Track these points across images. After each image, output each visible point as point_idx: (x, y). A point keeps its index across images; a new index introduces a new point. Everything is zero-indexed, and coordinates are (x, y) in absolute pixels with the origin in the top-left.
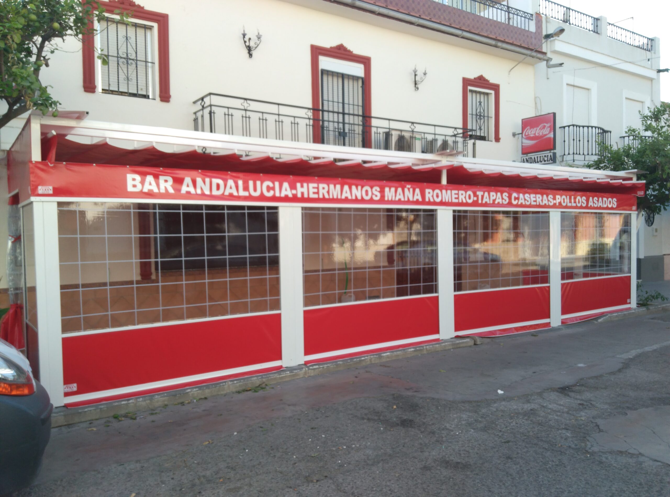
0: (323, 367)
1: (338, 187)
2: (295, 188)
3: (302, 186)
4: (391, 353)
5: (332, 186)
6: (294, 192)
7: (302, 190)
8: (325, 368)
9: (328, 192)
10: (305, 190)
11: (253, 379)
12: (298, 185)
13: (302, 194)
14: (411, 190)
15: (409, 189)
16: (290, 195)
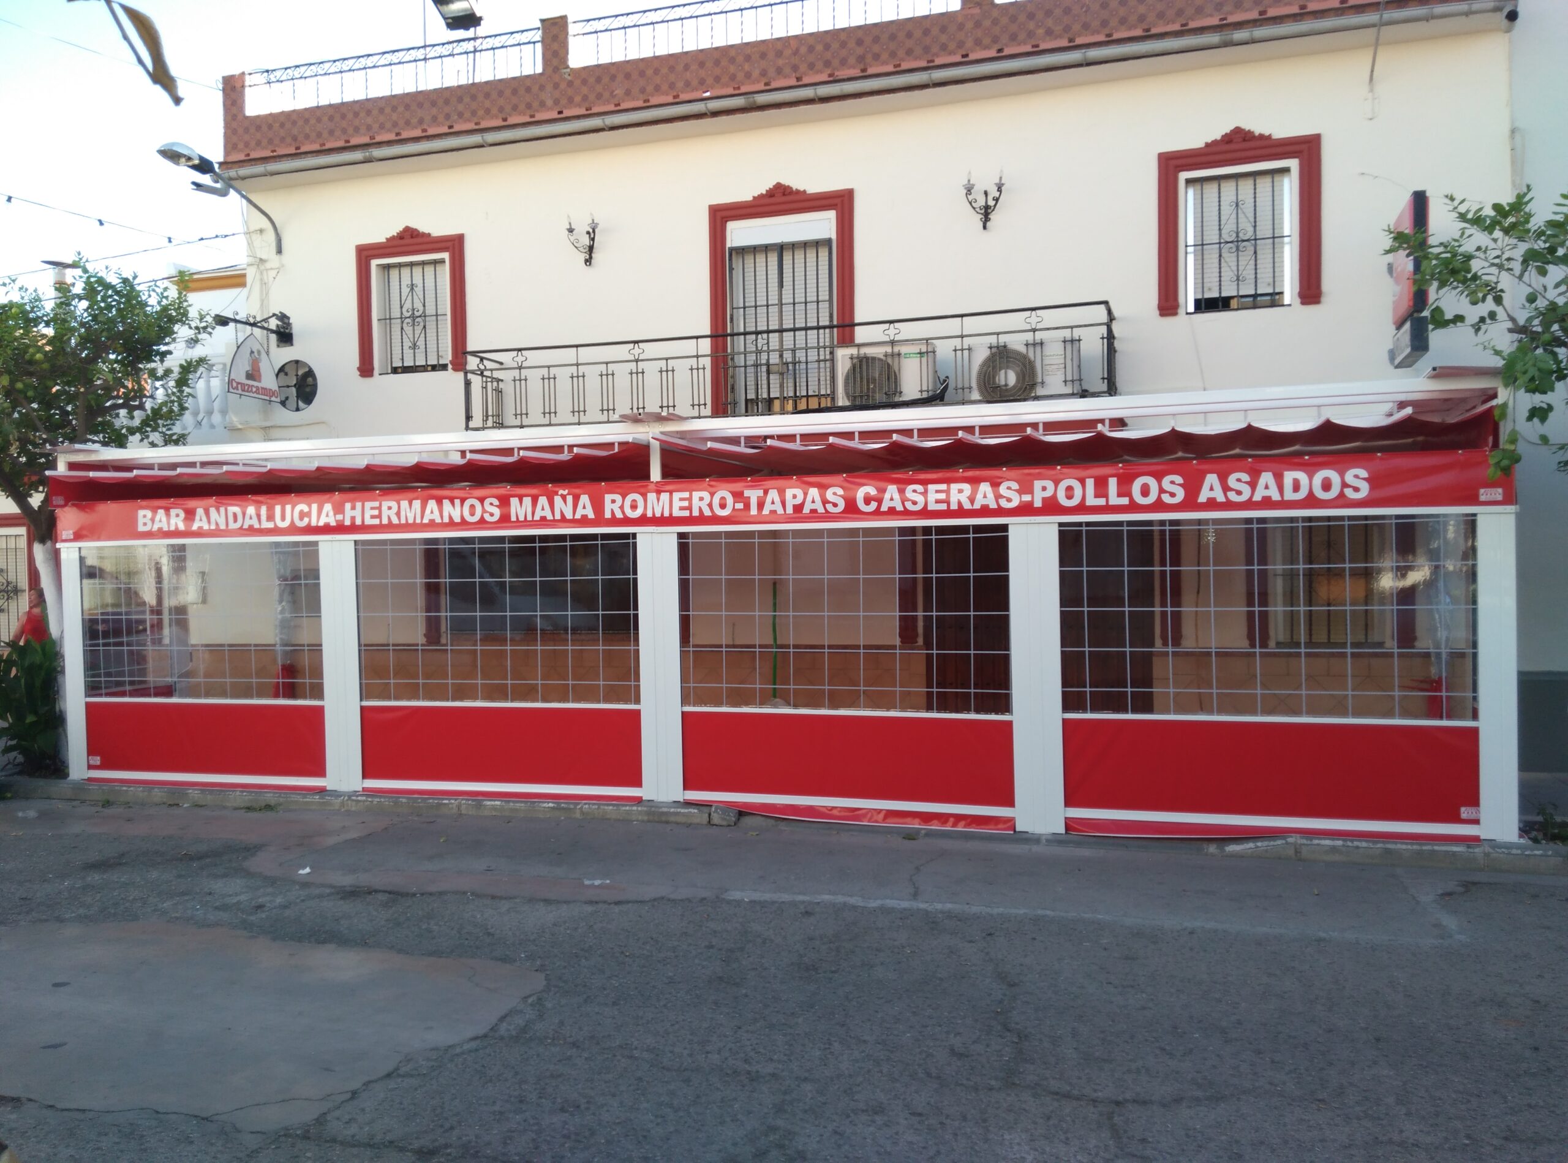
0: (372, 802)
1: (417, 504)
2: (342, 512)
3: (353, 508)
4: (503, 803)
5: (404, 504)
6: (340, 517)
7: (353, 513)
8: (375, 803)
9: (398, 514)
10: (357, 513)
11: (269, 795)
12: (348, 506)
13: (353, 518)
14: (570, 499)
15: (564, 498)
16: (333, 523)
